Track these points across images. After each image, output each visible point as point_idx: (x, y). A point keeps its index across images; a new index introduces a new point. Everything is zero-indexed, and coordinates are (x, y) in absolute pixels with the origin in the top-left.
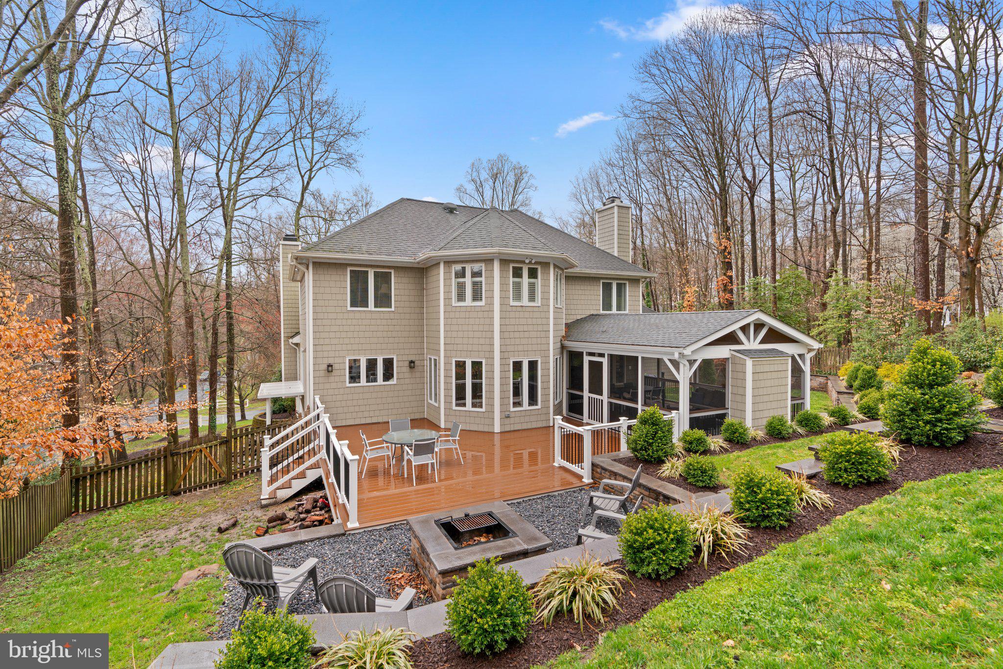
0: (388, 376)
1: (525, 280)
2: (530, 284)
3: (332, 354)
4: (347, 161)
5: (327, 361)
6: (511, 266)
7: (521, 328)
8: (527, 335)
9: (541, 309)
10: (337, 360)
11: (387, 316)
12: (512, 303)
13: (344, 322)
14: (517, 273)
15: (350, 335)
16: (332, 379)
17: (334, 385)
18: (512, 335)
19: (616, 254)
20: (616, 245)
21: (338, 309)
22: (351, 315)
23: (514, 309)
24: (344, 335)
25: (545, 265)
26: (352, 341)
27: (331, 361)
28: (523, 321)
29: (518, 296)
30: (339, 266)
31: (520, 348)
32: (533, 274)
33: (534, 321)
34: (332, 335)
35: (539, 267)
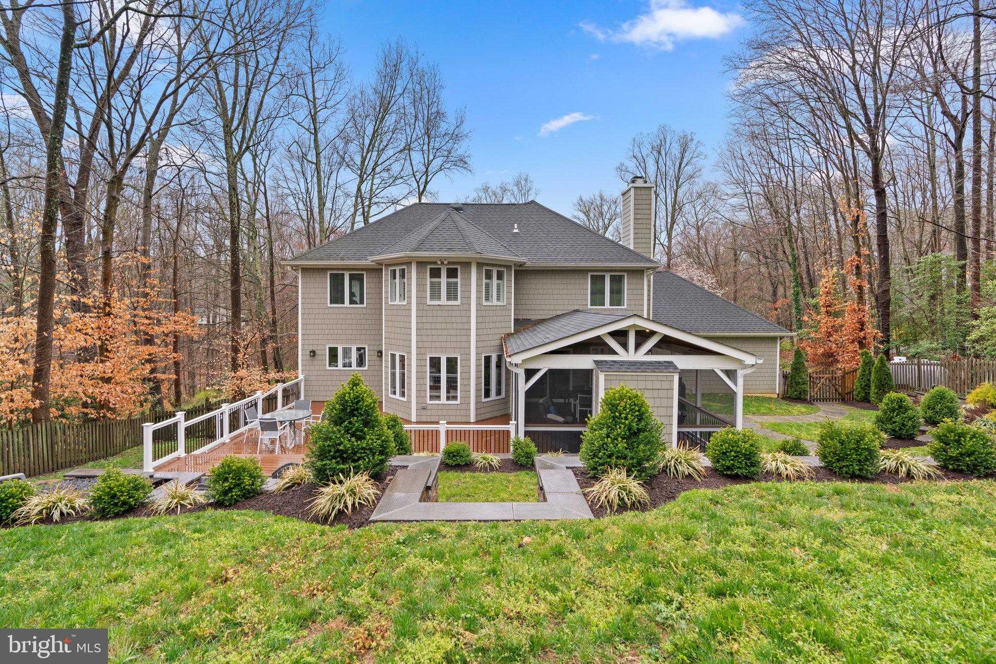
0: (361, 362)
1: (444, 280)
2: (448, 284)
3: (315, 342)
4: (462, 162)
5: (311, 348)
6: (429, 267)
7: (438, 326)
8: (445, 332)
9: (461, 308)
10: (320, 347)
11: (360, 311)
12: (429, 302)
13: (325, 317)
14: (435, 273)
15: (330, 327)
16: (315, 362)
17: (317, 368)
18: (429, 332)
19: (632, 247)
20: (632, 236)
21: (321, 306)
22: (331, 311)
23: (431, 308)
24: (325, 327)
25: (467, 265)
26: (332, 332)
27: (314, 348)
28: (440, 320)
29: (436, 294)
30: (322, 270)
31: (438, 345)
32: (452, 273)
33: (453, 320)
34: (316, 327)
35: (459, 267)
